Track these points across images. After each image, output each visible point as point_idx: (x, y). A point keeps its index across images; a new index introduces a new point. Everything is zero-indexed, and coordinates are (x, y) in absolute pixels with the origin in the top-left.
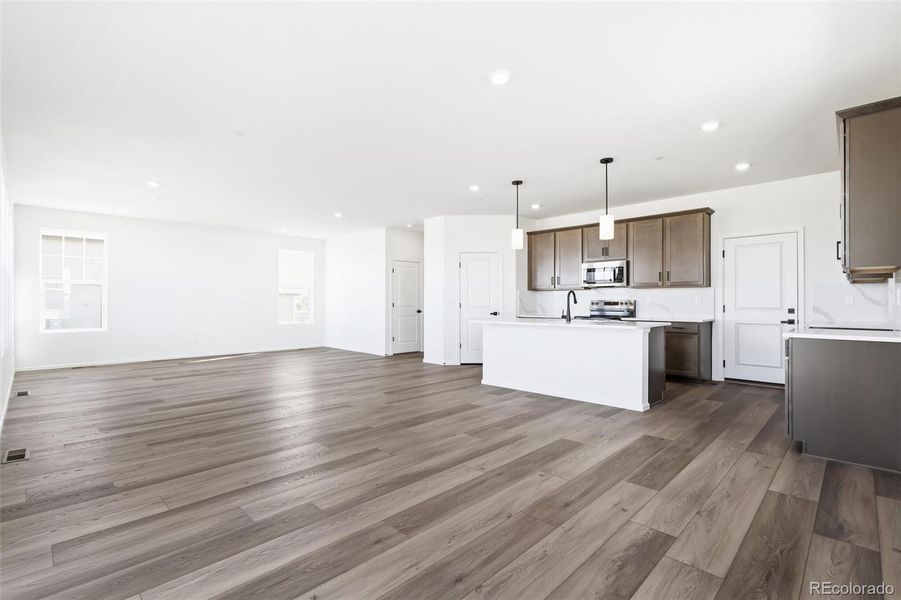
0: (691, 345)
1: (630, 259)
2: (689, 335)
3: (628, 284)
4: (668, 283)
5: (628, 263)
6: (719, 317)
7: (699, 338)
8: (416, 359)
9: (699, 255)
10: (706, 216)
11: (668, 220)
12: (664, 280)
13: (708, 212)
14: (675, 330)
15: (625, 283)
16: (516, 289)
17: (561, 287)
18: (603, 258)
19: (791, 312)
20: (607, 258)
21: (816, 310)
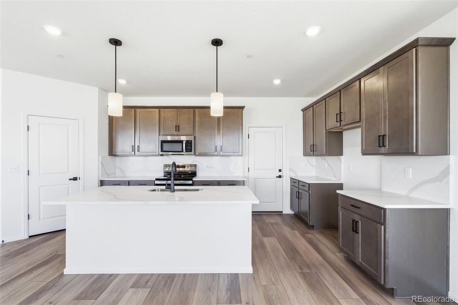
1: (196, 135)
3: (195, 153)
4: (221, 153)
5: (195, 138)
6: (246, 174)
12: (219, 151)
15: (193, 153)
16: (98, 156)
17: (141, 154)
18: (176, 133)
19: (280, 171)
20: (179, 133)
21: (291, 170)
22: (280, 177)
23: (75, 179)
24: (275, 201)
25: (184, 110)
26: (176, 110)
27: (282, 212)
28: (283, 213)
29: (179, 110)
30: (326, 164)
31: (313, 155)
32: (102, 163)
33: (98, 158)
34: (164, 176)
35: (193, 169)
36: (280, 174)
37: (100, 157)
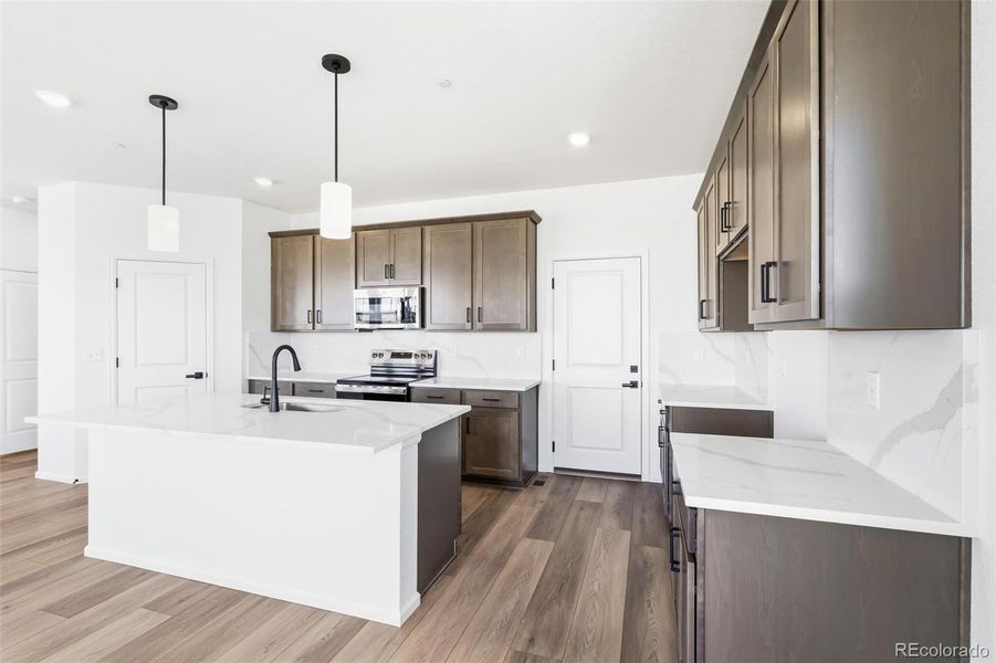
0: (508, 425)
1: (427, 285)
2: (506, 410)
3: (423, 325)
4: (479, 325)
5: (423, 291)
6: (546, 377)
7: (520, 415)
8: (22, 472)
9: (522, 285)
10: (531, 225)
11: (479, 226)
12: (474, 320)
13: (532, 218)
14: (487, 404)
15: (417, 324)
16: (244, 331)
17: (323, 328)
18: (387, 282)
19: (634, 369)
21: (663, 368)
22: (634, 385)
23: (199, 376)
24: (620, 447)
25: (402, 230)
26: (387, 231)
27: (640, 476)
28: (643, 479)
29: (395, 231)
30: (748, 353)
32: (251, 346)
33: (243, 335)
34: (373, 375)
36: (635, 377)
37: (247, 334)
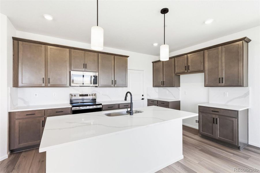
1: (99, 72)
15: (98, 85)
18: (84, 70)
19: (143, 95)
20: (86, 70)
21: (148, 95)
22: (143, 99)
25: (90, 53)
26: (84, 52)
29: (87, 52)
30: (167, 91)
31: (163, 87)
32: (10, 95)
35: (94, 97)
36: (143, 97)
